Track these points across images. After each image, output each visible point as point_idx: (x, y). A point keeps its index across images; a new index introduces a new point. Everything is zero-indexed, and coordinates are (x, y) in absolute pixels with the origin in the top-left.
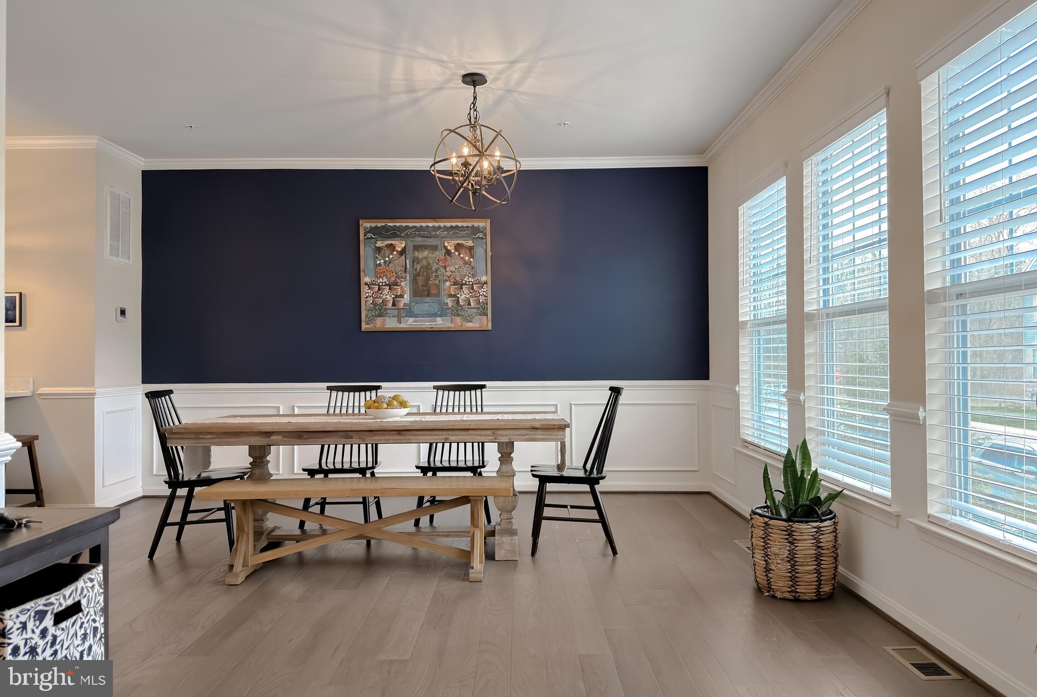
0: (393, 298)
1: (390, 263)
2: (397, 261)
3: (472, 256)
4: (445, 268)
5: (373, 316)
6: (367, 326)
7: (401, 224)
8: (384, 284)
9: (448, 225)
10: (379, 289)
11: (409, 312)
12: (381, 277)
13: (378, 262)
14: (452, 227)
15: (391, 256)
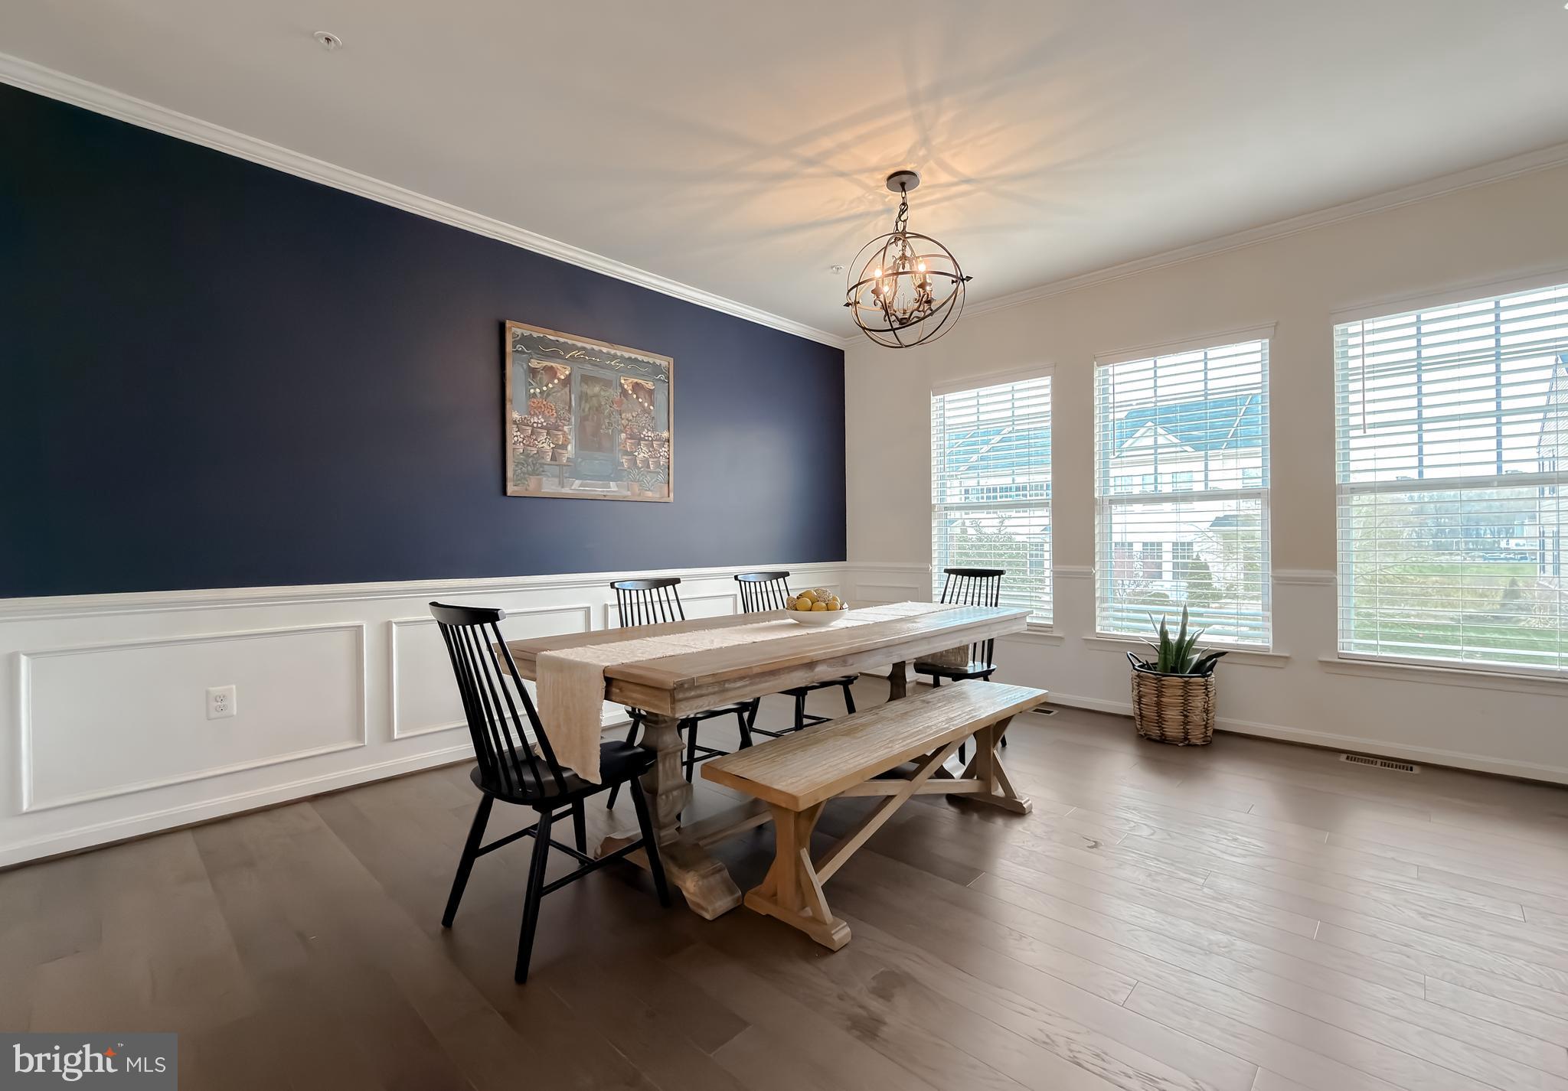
0: (553, 448)
1: (548, 395)
2: (559, 394)
3: (652, 403)
4: (621, 415)
5: (524, 473)
6: (516, 488)
7: (566, 340)
8: (539, 425)
9: (627, 355)
10: (533, 433)
11: (574, 471)
12: (535, 414)
13: (532, 391)
14: (630, 358)
15: (550, 386)
